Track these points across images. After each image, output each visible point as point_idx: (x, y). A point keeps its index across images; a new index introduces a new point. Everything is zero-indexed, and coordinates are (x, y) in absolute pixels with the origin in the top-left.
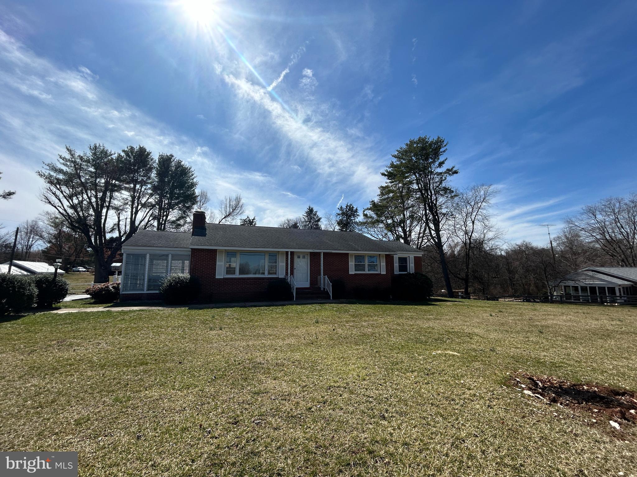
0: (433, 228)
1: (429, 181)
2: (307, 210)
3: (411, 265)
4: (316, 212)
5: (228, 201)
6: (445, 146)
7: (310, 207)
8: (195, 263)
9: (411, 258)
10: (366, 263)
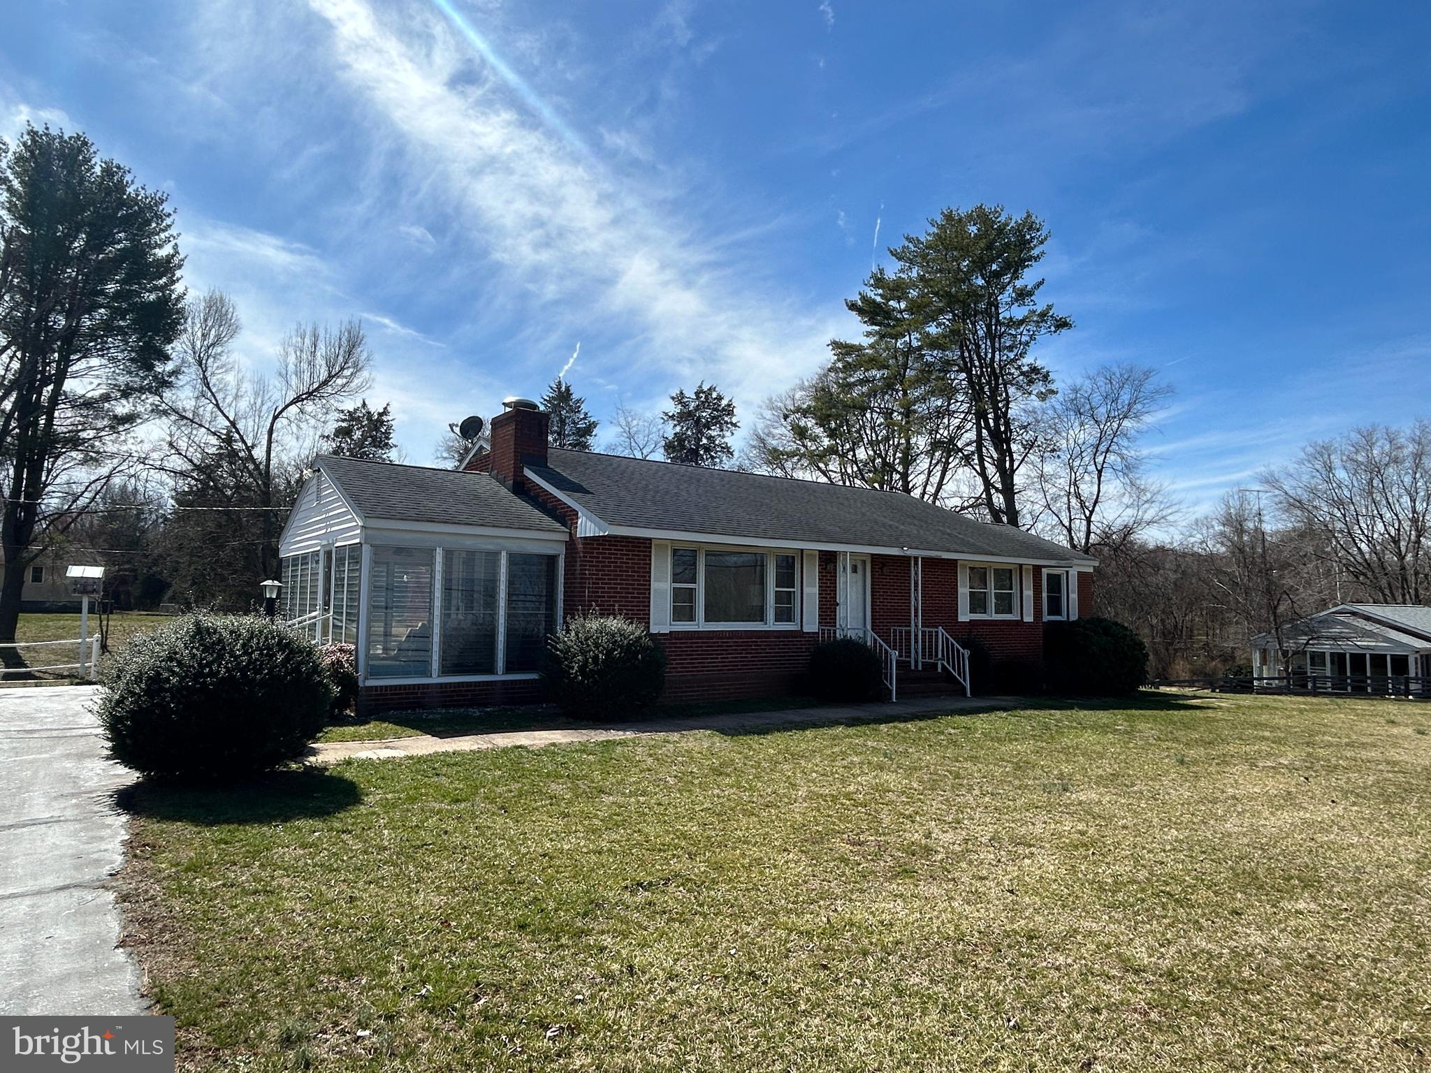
4: (582, 401)
6: (1042, 242)
8: (593, 583)
9: (1073, 575)
10: (992, 591)
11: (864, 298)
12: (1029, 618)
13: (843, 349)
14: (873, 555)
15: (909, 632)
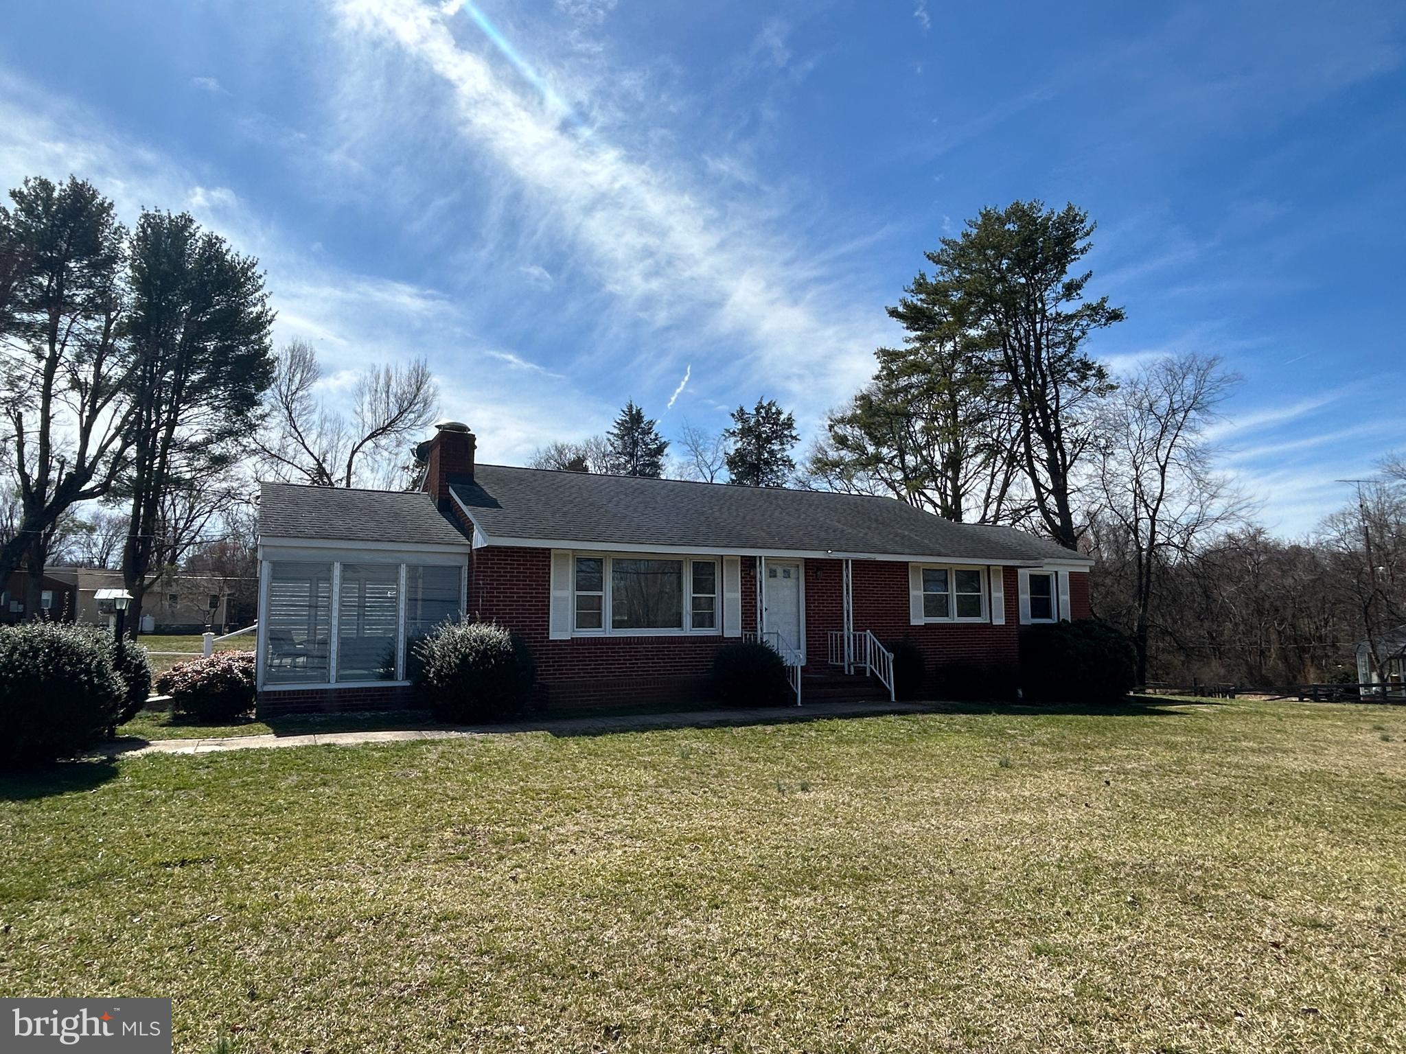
0: (1050, 487)
2: (620, 417)
4: (651, 423)
5: (382, 381)
6: (1087, 234)
7: (631, 407)
8: (487, 593)
9: (1063, 576)
10: (953, 593)
11: (906, 305)
12: (999, 621)
13: (888, 356)
14: (807, 560)
15: (842, 636)
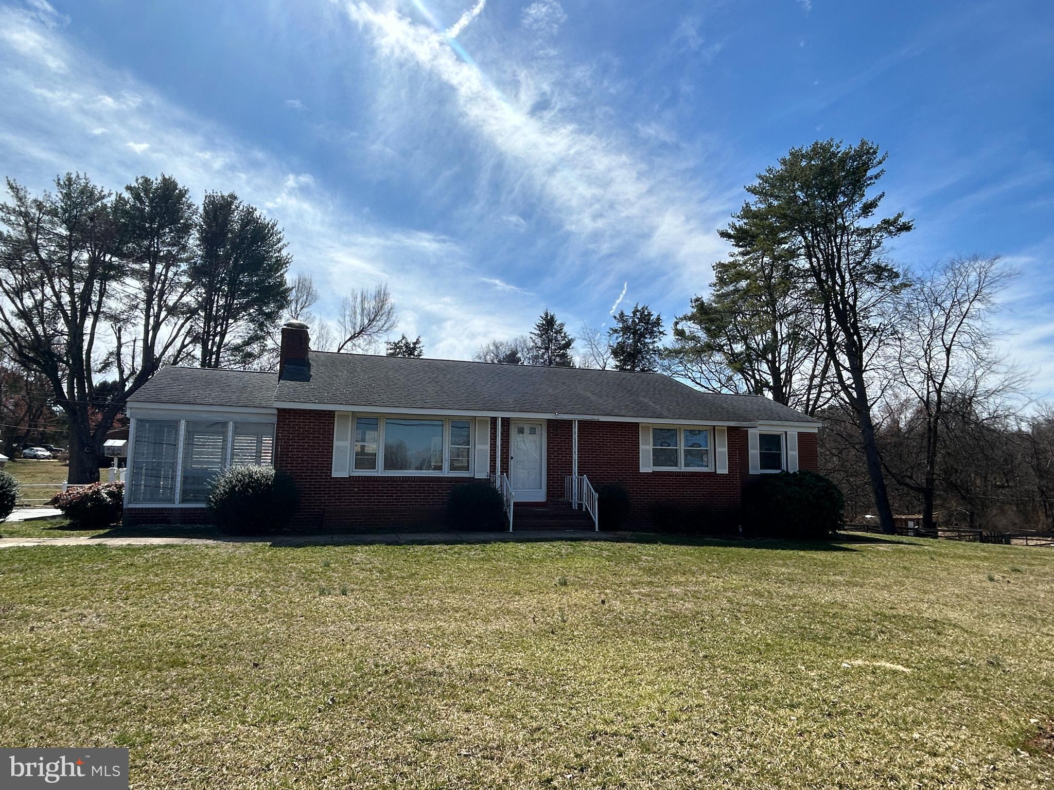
0: (847, 365)
1: (839, 251)
2: (540, 321)
3: (790, 453)
4: (562, 325)
5: (359, 300)
6: (880, 163)
7: (547, 314)
8: (285, 443)
9: (792, 436)
10: (682, 448)
11: (734, 228)
12: (723, 470)
13: (723, 268)
